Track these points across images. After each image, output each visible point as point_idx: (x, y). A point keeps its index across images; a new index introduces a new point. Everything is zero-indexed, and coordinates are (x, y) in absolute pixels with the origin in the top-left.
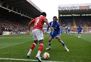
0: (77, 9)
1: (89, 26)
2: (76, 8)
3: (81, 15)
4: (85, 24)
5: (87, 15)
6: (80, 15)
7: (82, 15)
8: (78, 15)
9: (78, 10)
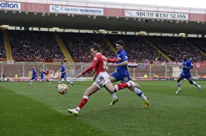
0: (16, 9)
1: (47, 61)
2: (14, 6)
3: (27, 27)
4: (37, 55)
5: (42, 29)
6: (23, 29)
7: (30, 29)
8: (18, 28)
9: (17, 12)
